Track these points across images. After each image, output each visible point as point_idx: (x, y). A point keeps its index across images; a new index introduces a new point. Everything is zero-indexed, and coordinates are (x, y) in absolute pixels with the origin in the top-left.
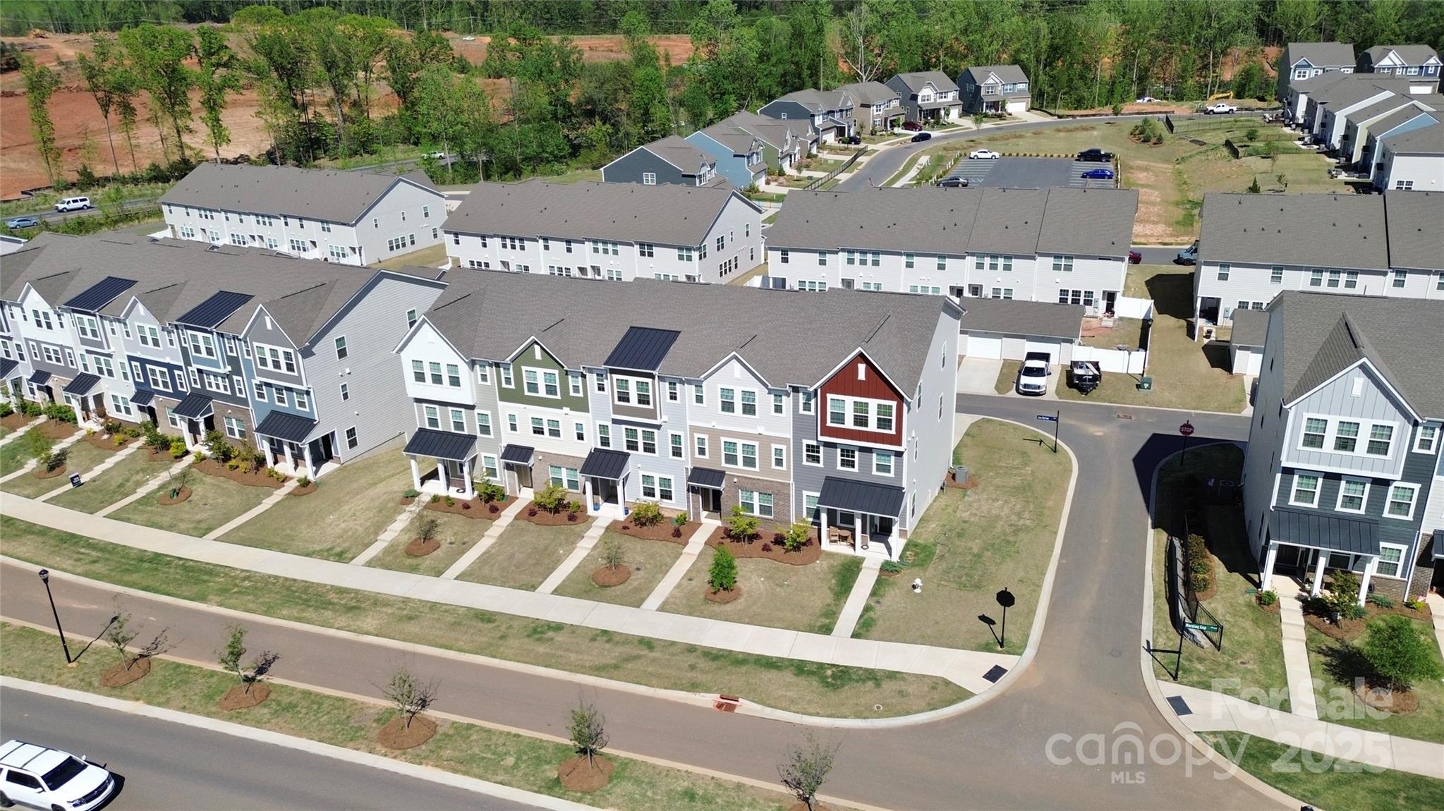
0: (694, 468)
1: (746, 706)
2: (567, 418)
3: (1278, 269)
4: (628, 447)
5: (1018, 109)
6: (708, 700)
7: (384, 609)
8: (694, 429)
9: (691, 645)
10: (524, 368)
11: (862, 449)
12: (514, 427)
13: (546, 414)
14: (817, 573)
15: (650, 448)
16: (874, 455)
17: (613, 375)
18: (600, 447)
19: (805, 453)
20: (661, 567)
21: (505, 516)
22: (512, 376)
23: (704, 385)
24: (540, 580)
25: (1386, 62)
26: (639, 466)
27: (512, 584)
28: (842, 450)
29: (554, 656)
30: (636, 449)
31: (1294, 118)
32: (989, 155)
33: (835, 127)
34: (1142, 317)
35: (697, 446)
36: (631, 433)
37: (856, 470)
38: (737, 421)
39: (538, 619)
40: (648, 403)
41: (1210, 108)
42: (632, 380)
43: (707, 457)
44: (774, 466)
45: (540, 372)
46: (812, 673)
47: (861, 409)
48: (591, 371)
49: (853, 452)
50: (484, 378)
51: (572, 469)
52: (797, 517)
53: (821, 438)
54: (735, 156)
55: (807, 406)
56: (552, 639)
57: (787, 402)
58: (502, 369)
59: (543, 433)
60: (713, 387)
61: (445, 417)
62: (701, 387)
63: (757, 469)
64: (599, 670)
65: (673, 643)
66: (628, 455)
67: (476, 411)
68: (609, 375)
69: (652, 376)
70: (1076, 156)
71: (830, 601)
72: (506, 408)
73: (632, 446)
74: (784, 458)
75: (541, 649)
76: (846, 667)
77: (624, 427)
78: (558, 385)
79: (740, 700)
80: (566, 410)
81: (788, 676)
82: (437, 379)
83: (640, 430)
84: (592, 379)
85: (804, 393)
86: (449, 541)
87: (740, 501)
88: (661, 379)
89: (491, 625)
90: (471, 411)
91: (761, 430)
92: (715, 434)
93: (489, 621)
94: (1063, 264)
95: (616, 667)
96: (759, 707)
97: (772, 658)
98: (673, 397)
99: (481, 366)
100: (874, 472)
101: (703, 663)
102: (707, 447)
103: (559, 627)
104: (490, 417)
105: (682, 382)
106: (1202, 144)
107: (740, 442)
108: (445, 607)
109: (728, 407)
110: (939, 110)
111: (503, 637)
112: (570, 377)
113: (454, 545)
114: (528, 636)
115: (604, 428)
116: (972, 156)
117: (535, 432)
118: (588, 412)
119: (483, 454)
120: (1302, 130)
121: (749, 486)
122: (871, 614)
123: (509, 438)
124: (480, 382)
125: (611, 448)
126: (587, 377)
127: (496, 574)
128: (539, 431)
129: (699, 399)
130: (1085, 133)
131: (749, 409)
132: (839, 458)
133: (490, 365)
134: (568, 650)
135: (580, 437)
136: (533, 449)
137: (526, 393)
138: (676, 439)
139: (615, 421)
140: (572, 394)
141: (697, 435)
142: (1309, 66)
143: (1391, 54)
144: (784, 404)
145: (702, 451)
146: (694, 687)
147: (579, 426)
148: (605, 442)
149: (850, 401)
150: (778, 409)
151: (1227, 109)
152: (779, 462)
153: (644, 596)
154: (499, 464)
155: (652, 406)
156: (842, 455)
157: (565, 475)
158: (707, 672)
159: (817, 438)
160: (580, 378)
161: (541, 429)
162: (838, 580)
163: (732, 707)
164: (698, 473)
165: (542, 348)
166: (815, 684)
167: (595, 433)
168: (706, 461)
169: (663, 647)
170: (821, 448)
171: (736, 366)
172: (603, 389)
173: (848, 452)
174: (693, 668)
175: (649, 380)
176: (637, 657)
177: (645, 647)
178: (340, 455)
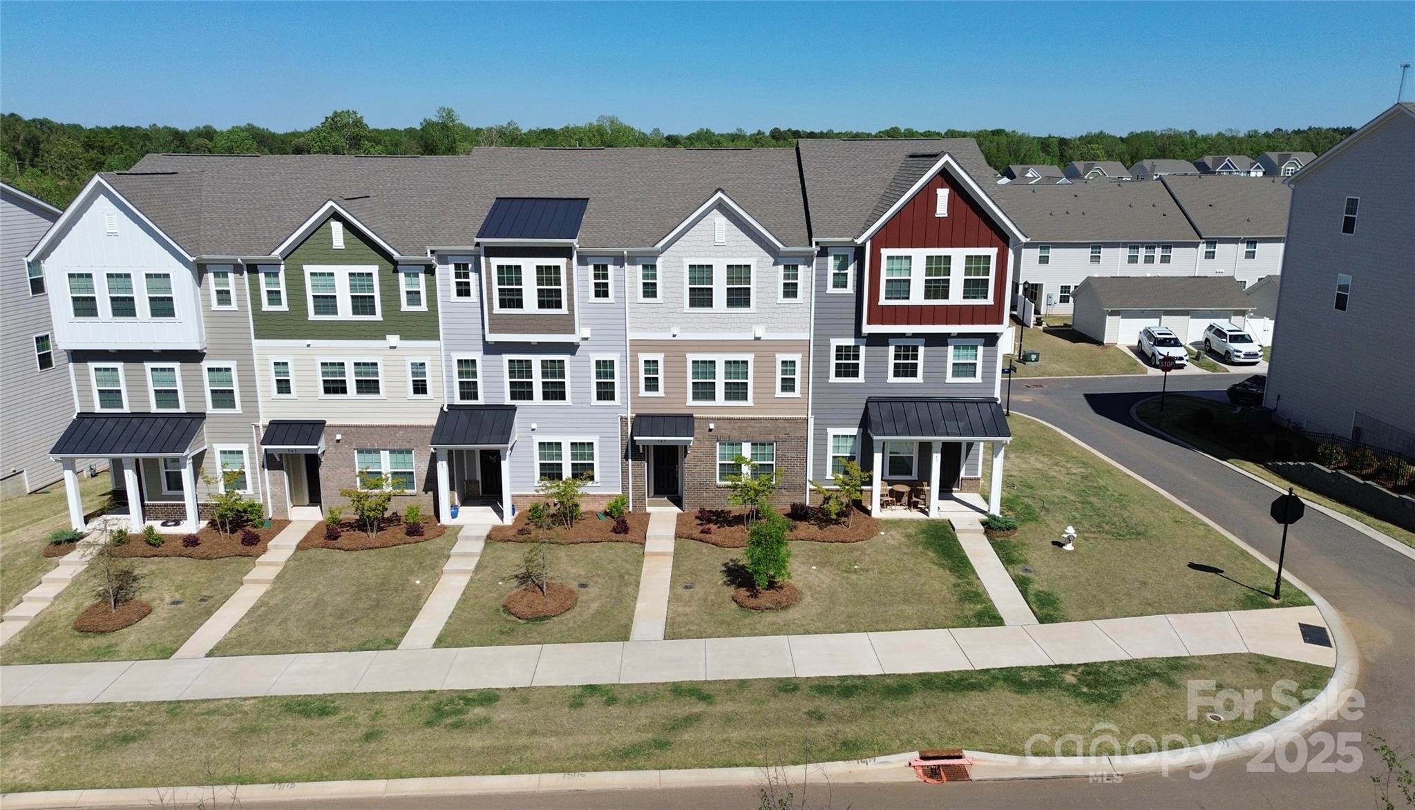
0: (637, 416)
1: (984, 762)
2: (393, 356)
3: (1097, 246)
4: (513, 396)
6: (897, 765)
7: (53, 734)
8: (639, 345)
9: (780, 680)
10: (308, 269)
11: (931, 340)
12: (284, 386)
13: (350, 352)
14: (895, 548)
15: (555, 392)
16: (951, 349)
17: (492, 259)
18: (458, 401)
19: (833, 362)
20: (622, 577)
21: (277, 547)
22: (282, 288)
23: (658, 262)
24: (398, 629)
26: (534, 426)
27: (340, 643)
28: (898, 348)
29: (507, 750)
35: (642, 376)
36: (520, 370)
37: (919, 379)
38: (720, 322)
39: (434, 692)
40: (559, 305)
42: (529, 266)
43: (661, 392)
44: (779, 393)
45: (342, 273)
46: (1040, 684)
47: (939, 266)
48: (443, 259)
49: (915, 349)
50: (224, 296)
51: (401, 452)
52: (820, 477)
53: (867, 329)
55: (841, 279)
56: (487, 720)
57: (805, 275)
58: (262, 276)
59: (344, 391)
60: (675, 266)
61: (137, 385)
62: (654, 267)
63: (750, 402)
64: (625, 757)
65: (743, 684)
66: (513, 409)
67: (206, 364)
68: (483, 259)
69: (566, 252)
72: (267, 352)
73: (522, 391)
74: (798, 377)
75: (476, 741)
77: (506, 358)
78: (377, 294)
79: (965, 753)
80: (393, 339)
82: (123, 307)
83: (536, 360)
84: (446, 275)
85: (836, 257)
86: (168, 599)
87: (718, 462)
88: (583, 261)
89: (328, 720)
90: (191, 366)
91: (760, 332)
92: (675, 349)
93: (323, 712)
95: (661, 745)
96: (1011, 760)
97: (947, 674)
98: (602, 291)
99: (216, 275)
100: (950, 379)
101: (826, 705)
102: (661, 376)
103: (488, 697)
104: (234, 373)
105: (619, 261)
107: (720, 359)
108: (205, 705)
109: (701, 298)
111: (369, 737)
112: (401, 276)
113: (183, 606)
114: (429, 724)
115: (467, 366)
117: (327, 391)
118: (437, 338)
119: (218, 448)
121: (735, 435)
122: (1034, 588)
123: (272, 408)
124: (215, 305)
125: (481, 401)
126: (437, 271)
128: (335, 387)
129: (650, 290)
131: (739, 298)
132: (892, 362)
133: (238, 269)
134: (534, 732)
135: (420, 388)
136: (323, 423)
137: (312, 316)
138: (605, 368)
139: (492, 349)
140: (405, 307)
141: (643, 357)
144: (800, 282)
145: (652, 384)
146: (850, 749)
147: (419, 367)
148: (469, 390)
149: (919, 256)
150: (790, 290)
152: (788, 385)
153: (624, 621)
154: (252, 463)
155: (564, 310)
156: (897, 357)
157: (386, 463)
158: (853, 718)
159: (858, 333)
160: (422, 276)
161: (339, 385)
162: (936, 551)
163: (959, 774)
164: (643, 422)
165: (348, 226)
166: (1068, 700)
167: (450, 377)
168: (660, 401)
169: (728, 692)
170: (863, 349)
171: (719, 220)
172: (468, 293)
173: (907, 351)
174: (819, 717)
175: (561, 262)
176: (690, 721)
177: (694, 699)
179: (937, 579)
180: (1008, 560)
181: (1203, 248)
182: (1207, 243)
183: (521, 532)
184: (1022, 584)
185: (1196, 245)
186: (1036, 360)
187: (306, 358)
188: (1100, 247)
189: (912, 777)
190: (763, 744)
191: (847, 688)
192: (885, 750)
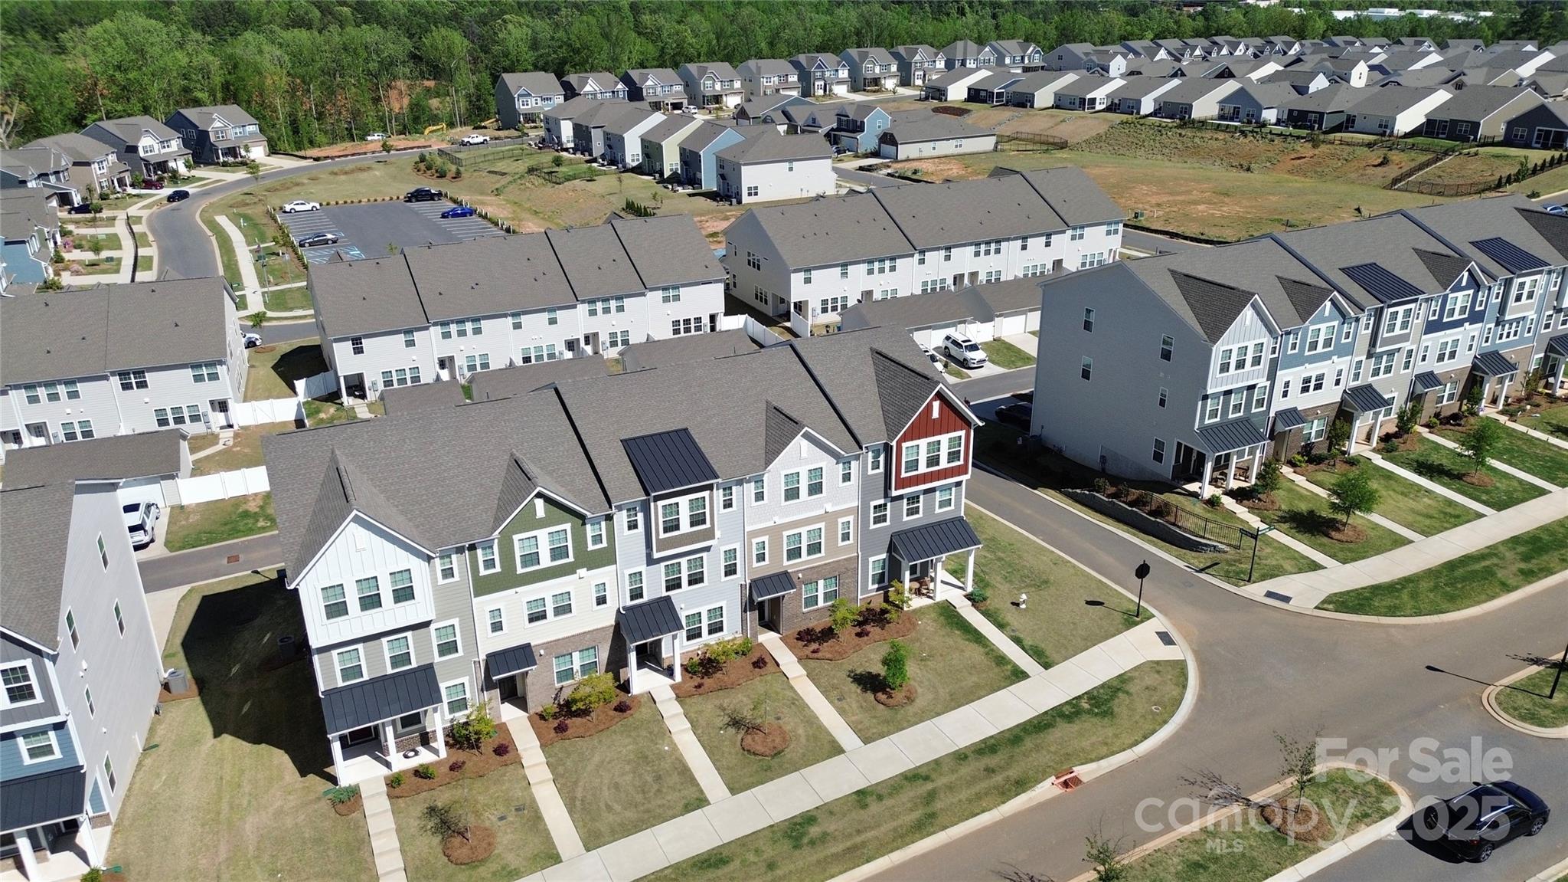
0: (753, 581)
1: (1085, 772)
2: (581, 584)
3: (845, 266)
4: (668, 589)
5: (258, 153)
6: (1047, 789)
8: (752, 535)
9: (953, 753)
10: (517, 538)
11: (926, 492)
12: (497, 627)
13: (546, 591)
14: (933, 632)
15: (696, 579)
16: (938, 493)
17: (658, 503)
18: (629, 603)
19: (872, 516)
20: (793, 704)
21: (525, 749)
22: (496, 556)
23: (765, 478)
24: (694, 790)
25: (588, 89)
26: (682, 606)
27: (671, 812)
28: (908, 499)
30: (679, 586)
31: (560, 143)
33: (56, 193)
35: (755, 554)
36: (673, 570)
37: (921, 515)
38: (807, 506)
39: (774, 825)
40: (704, 523)
41: (466, 140)
42: (684, 501)
43: (767, 562)
44: (840, 543)
45: (543, 534)
46: (1077, 714)
47: (934, 449)
48: (619, 509)
49: (918, 497)
50: (448, 573)
51: (587, 650)
52: (868, 592)
53: (895, 493)
55: (876, 464)
56: (824, 834)
57: (855, 467)
58: (480, 552)
59: (544, 617)
60: (775, 476)
61: (375, 658)
62: (762, 481)
63: (823, 554)
64: (920, 829)
65: (938, 763)
66: (668, 598)
67: (433, 627)
68: (652, 504)
69: (710, 487)
70: (402, 197)
71: (981, 649)
72: (484, 605)
73: (674, 584)
74: (851, 531)
76: (1087, 694)
77: (663, 564)
78: (570, 544)
79: (1072, 769)
80: (582, 572)
81: (1068, 728)
82: (371, 602)
83: (684, 561)
84: (621, 519)
85: (873, 452)
86: (494, 819)
87: (803, 597)
88: (718, 488)
89: (730, 866)
90: (423, 631)
91: (830, 509)
92: (775, 531)
93: (724, 862)
94: (671, 295)
96: (1095, 766)
97: (1030, 722)
98: (729, 504)
99: (443, 558)
100: (937, 511)
101: (988, 761)
102: (767, 551)
103: (810, 818)
104: (457, 628)
105: (740, 483)
106: (504, 174)
107: (803, 531)
109: (792, 494)
110: (169, 162)
111: (771, 867)
112: (588, 527)
113: (512, 819)
114: (795, 847)
115: (636, 577)
116: (288, 210)
117: (532, 620)
118: (616, 563)
119: (443, 685)
121: (814, 577)
122: (1025, 643)
123: (491, 643)
124: (441, 581)
125: (645, 599)
126: (614, 517)
128: (537, 617)
129: (760, 496)
130: (366, 174)
131: (816, 489)
132: (905, 507)
133: (460, 550)
134: (859, 832)
135: (601, 600)
136: (529, 645)
137: (520, 571)
138: (731, 554)
139: (652, 563)
140: (591, 547)
141: (755, 541)
142: (529, 95)
143: (589, 81)
144: (852, 471)
145: (761, 557)
146: (1021, 785)
147: (600, 587)
148: (637, 594)
149: (923, 443)
150: (847, 477)
152: (846, 537)
153: (828, 738)
154: (472, 692)
155: (708, 525)
156: (908, 504)
157: (577, 661)
158: (1008, 765)
159: (886, 496)
160: (603, 524)
161: (541, 614)
162: (958, 629)
163: (1076, 781)
164: (758, 584)
165: (548, 500)
166: (1094, 720)
167: (623, 588)
168: (766, 568)
169: (934, 770)
170: (889, 504)
171: (805, 443)
172: (636, 527)
173: (913, 499)
174: (990, 771)
175: (706, 494)
176: (931, 795)
177: (921, 781)
178: (108, 810)
179: (973, 651)
180: (999, 626)
181: (917, 256)
182: (919, 252)
183: (696, 687)
184: (1018, 641)
185: (912, 255)
187: (513, 602)
188: (847, 265)
189: (1059, 791)
191: (988, 747)
192: (1038, 781)
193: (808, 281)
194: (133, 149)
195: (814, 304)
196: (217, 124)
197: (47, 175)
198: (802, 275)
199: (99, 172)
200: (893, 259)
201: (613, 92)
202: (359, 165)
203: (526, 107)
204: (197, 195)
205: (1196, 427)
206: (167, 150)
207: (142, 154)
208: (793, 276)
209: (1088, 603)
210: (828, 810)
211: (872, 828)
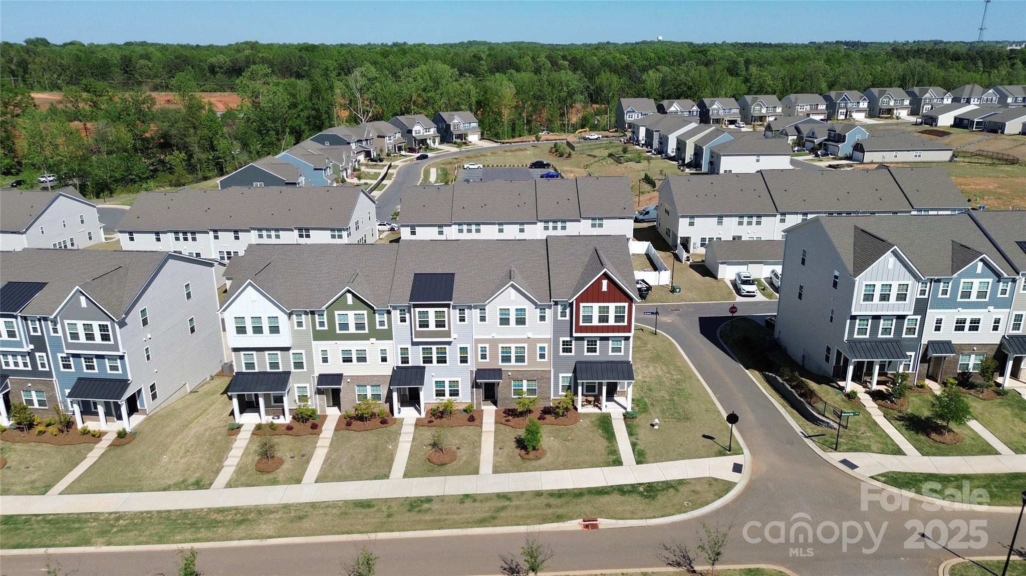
0: (478, 370)
1: (604, 523)
2: (372, 347)
4: (424, 362)
5: (474, 138)
6: (575, 525)
7: (272, 516)
8: (478, 341)
9: (536, 491)
10: (336, 313)
11: (602, 339)
12: (325, 360)
13: (354, 346)
14: (586, 428)
15: (441, 360)
16: (610, 342)
17: (416, 309)
18: (400, 365)
19: (561, 347)
20: (474, 444)
21: (326, 429)
22: (325, 321)
23: (487, 308)
24: (387, 470)
25: (672, 109)
26: (433, 374)
27: (366, 477)
28: (588, 341)
29: (439, 520)
30: (431, 362)
31: (638, 141)
32: (476, 167)
33: (364, 151)
34: (644, 253)
35: (480, 353)
36: (427, 351)
37: (598, 353)
38: (513, 331)
39: (408, 498)
40: (444, 326)
41: (587, 136)
42: (432, 311)
43: (488, 360)
44: (538, 360)
45: (351, 314)
46: (630, 492)
47: (604, 311)
48: (395, 308)
49: (596, 341)
50: (300, 324)
51: (375, 386)
52: (556, 394)
53: (575, 335)
54: (315, 169)
55: (564, 314)
56: (430, 509)
57: (548, 313)
58: (316, 316)
59: (351, 361)
60: (493, 309)
61: (262, 361)
62: (484, 309)
63: (526, 363)
64: (482, 522)
65: (522, 493)
66: (424, 367)
67: (291, 351)
68: (412, 309)
69: (448, 306)
70: (529, 165)
71: (607, 444)
72: (318, 346)
73: (428, 360)
74: (546, 353)
75: (428, 517)
76: (649, 483)
77: (421, 347)
78: (366, 322)
79: (598, 519)
80: (373, 340)
81: (617, 497)
82: (258, 330)
83: (434, 348)
84: (396, 315)
85: (561, 305)
86: (289, 456)
87: (513, 388)
88: (454, 307)
89: (371, 510)
90: (286, 352)
91: (530, 335)
92: (494, 342)
93: (369, 506)
94: (597, 223)
95: (494, 518)
96: (614, 521)
97: (597, 488)
98: (462, 319)
99: (297, 315)
100: (610, 353)
101: (552, 501)
102: (488, 353)
103: (429, 500)
104: (304, 354)
105: (470, 308)
106: (595, 157)
107: (513, 346)
108: (323, 504)
109: (505, 321)
110: (426, 139)
111: (389, 516)
112: (377, 315)
113: (295, 459)
114: (409, 511)
115: (404, 350)
116: (465, 167)
117: (344, 361)
118: (392, 340)
119: (296, 385)
120: (647, 147)
121: (520, 377)
122: (638, 447)
123: (321, 369)
124: (296, 328)
125: (410, 364)
126: (392, 313)
127: (348, 473)
128: (347, 360)
129: (483, 319)
130: (522, 152)
131: (521, 321)
132: (586, 347)
133: (306, 313)
134: (448, 513)
135: (384, 359)
136: (342, 375)
137: (338, 331)
138: (463, 350)
139: (414, 344)
140: (378, 327)
141: (480, 345)
142: (634, 111)
143: (674, 104)
144: (546, 315)
145: (484, 357)
146: (559, 518)
147: (383, 351)
148: (405, 360)
149: (596, 306)
150: (542, 318)
151: (596, 137)
152: (542, 356)
153: (477, 465)
154: (311, 392)
155: (446, 328)
156: (588, 345)
157: (369, 391)
158: (561, 506)
159: (571, 336)
160: (386, 315)
161: (349, 359)
162: (602, 430)
163: (595, 526)
164: (480, 373)
165: (354, 295)
166: (638, 498)
167: (397, 355)
168: (487, 363)
169: (517, 496)
170: (573, 342)
171: (512, 291)
172: (405, 321)
173: (592, 342)
174: (549, 506)
175: (446, 309)
176: (504, 508)
177: (505, 500)
178: (146, 408)
179: (601, 444)
180: (631, 434)
181: (779, 217)
182: (781, 214)
183: (430, 422)
184: (634, 445)
185: (775, 216)
186: (679, 292)
187: (335, 348)
188: (722, 217)
189: (580, 528)
190: (529, 517)
191: (560, 494)
192: (571, 519)
193: (691, 224)
194: (410, 131)
195: (695, 241)
196: (456, 121)
197: (361, 141)
198: (687, 220)
199: (388, 142)
200: (759, 216)
201: (690, 112)
202: (521, 147)
203: (631, 119)
204: (433, 158)
205: (846, 338)
206: (428, 133)
207: (414, 134)
208: (681, 220)
209: (704, 436)
210: (442, 499)
211: (456, 514)
